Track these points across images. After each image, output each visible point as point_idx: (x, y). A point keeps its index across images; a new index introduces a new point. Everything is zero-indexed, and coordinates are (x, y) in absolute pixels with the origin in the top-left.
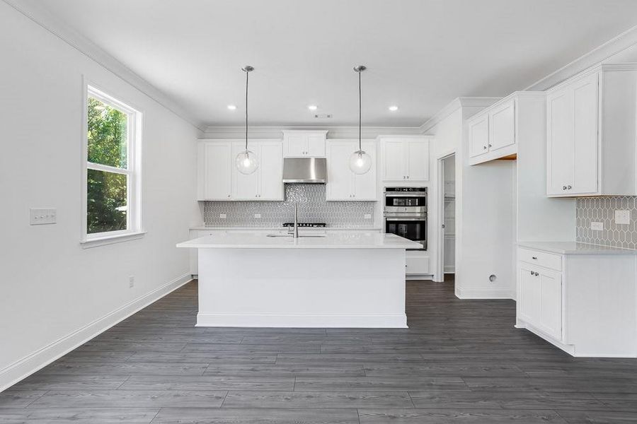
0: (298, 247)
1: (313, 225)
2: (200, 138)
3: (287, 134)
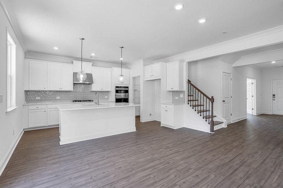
0: (99, 108)
2: (25, 58)
3: (75, 62)
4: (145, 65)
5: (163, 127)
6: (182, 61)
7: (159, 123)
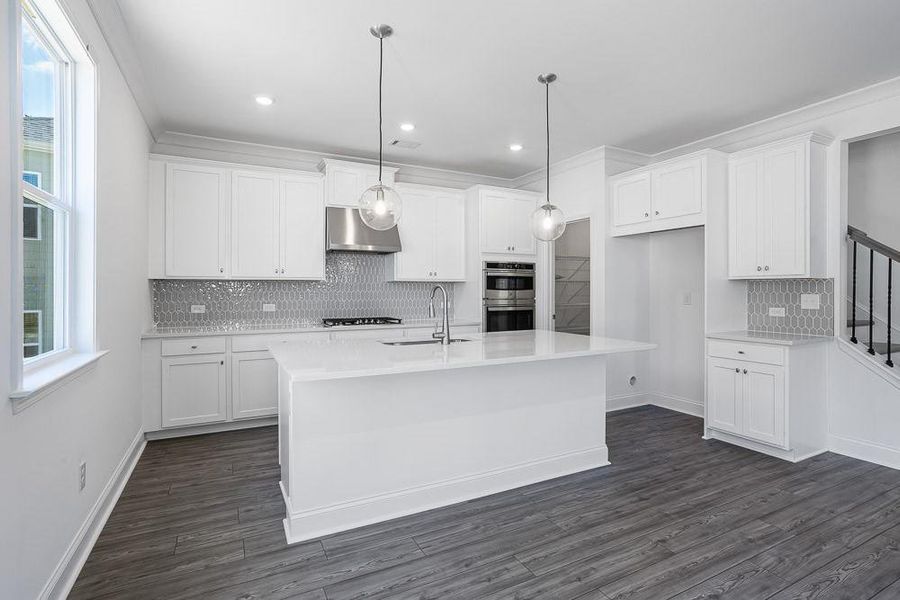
1: (375, 320)
2: (152, 151)
3: (332, 165)
4: (611, 172)
5: (713, 442)
6: (820, 138)
7: (697, 424)
